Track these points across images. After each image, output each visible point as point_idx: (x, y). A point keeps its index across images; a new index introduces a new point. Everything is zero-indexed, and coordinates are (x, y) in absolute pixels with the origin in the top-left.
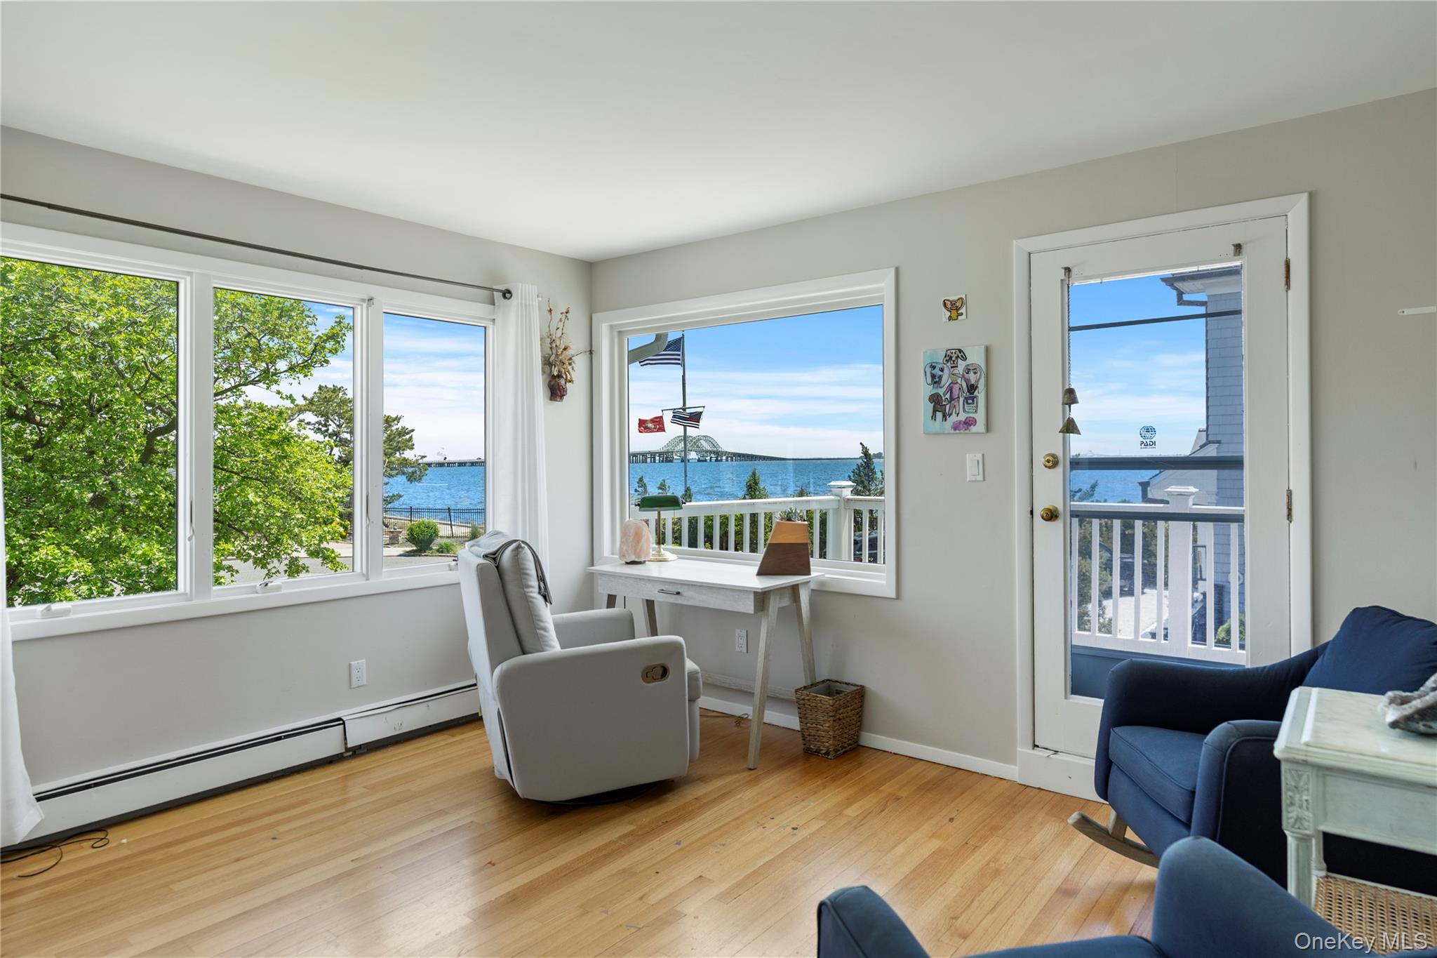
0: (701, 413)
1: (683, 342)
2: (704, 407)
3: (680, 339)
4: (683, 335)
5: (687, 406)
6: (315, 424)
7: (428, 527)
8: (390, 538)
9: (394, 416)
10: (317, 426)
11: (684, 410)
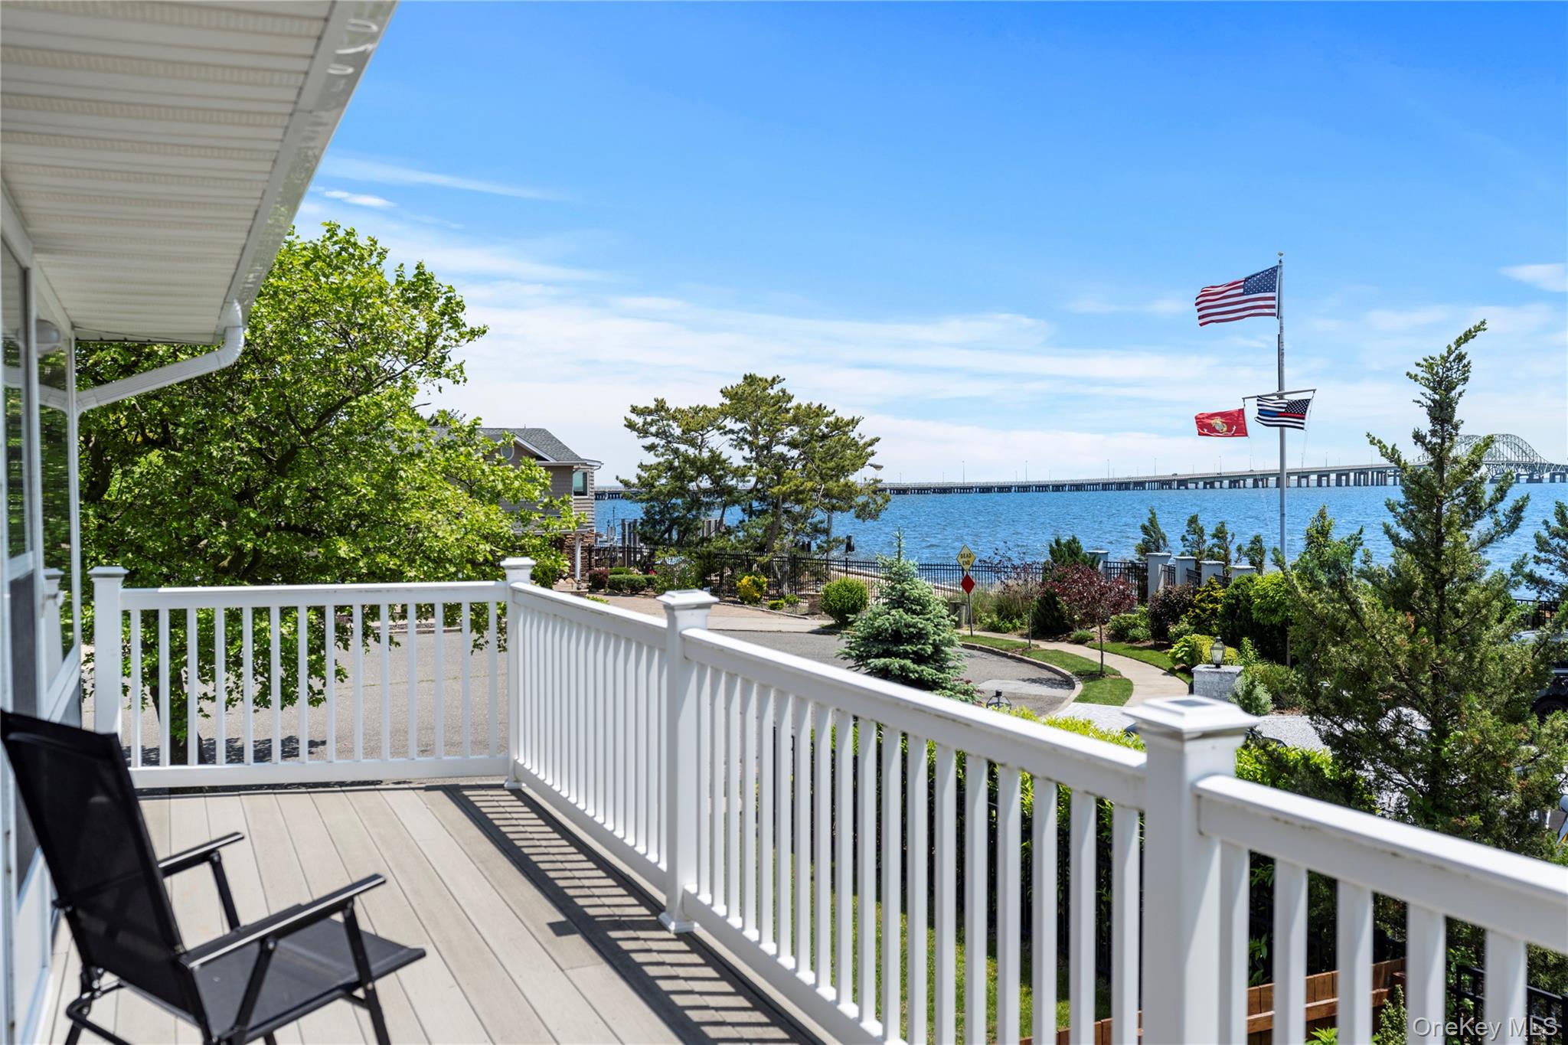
0: (1307, 402)
1: (1281, 274)
2: (1314, 391)
3: (1274, 270)
4: (1280, 262)
5: (1286, 391)
6: (738, 433)
7: (850, 591)
8: (810, 606)
9: (847, 417)
10: (741, 435)
11: (1281, 397)
